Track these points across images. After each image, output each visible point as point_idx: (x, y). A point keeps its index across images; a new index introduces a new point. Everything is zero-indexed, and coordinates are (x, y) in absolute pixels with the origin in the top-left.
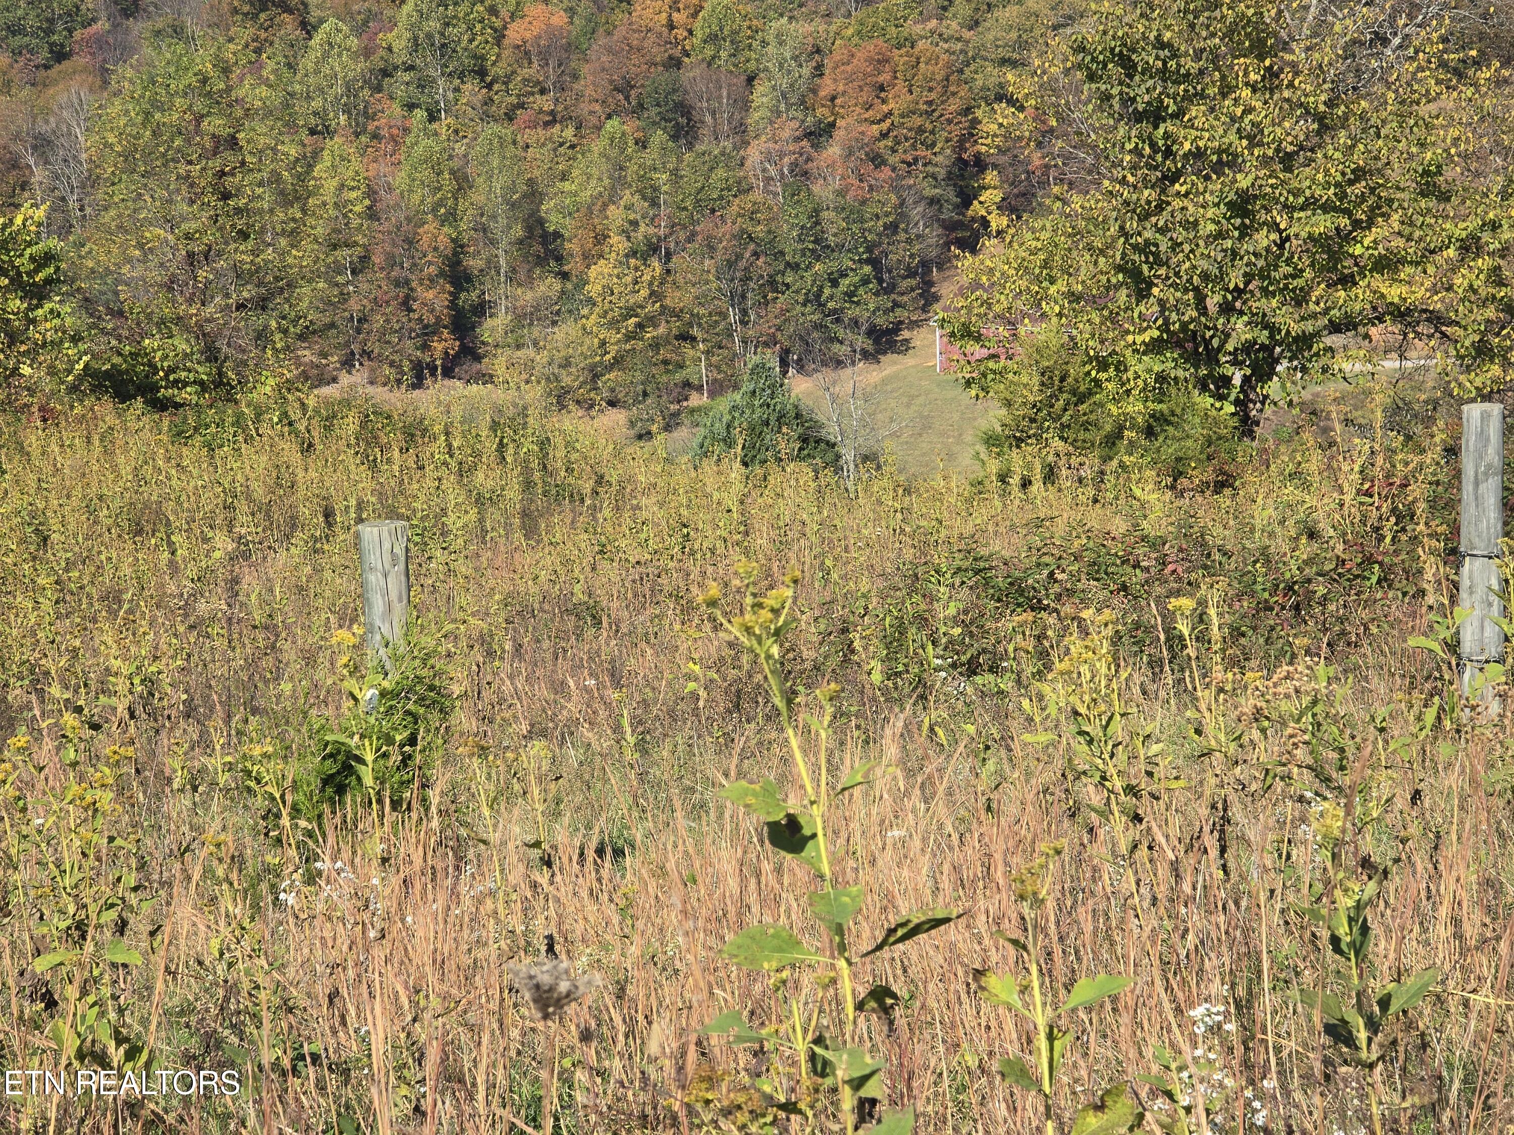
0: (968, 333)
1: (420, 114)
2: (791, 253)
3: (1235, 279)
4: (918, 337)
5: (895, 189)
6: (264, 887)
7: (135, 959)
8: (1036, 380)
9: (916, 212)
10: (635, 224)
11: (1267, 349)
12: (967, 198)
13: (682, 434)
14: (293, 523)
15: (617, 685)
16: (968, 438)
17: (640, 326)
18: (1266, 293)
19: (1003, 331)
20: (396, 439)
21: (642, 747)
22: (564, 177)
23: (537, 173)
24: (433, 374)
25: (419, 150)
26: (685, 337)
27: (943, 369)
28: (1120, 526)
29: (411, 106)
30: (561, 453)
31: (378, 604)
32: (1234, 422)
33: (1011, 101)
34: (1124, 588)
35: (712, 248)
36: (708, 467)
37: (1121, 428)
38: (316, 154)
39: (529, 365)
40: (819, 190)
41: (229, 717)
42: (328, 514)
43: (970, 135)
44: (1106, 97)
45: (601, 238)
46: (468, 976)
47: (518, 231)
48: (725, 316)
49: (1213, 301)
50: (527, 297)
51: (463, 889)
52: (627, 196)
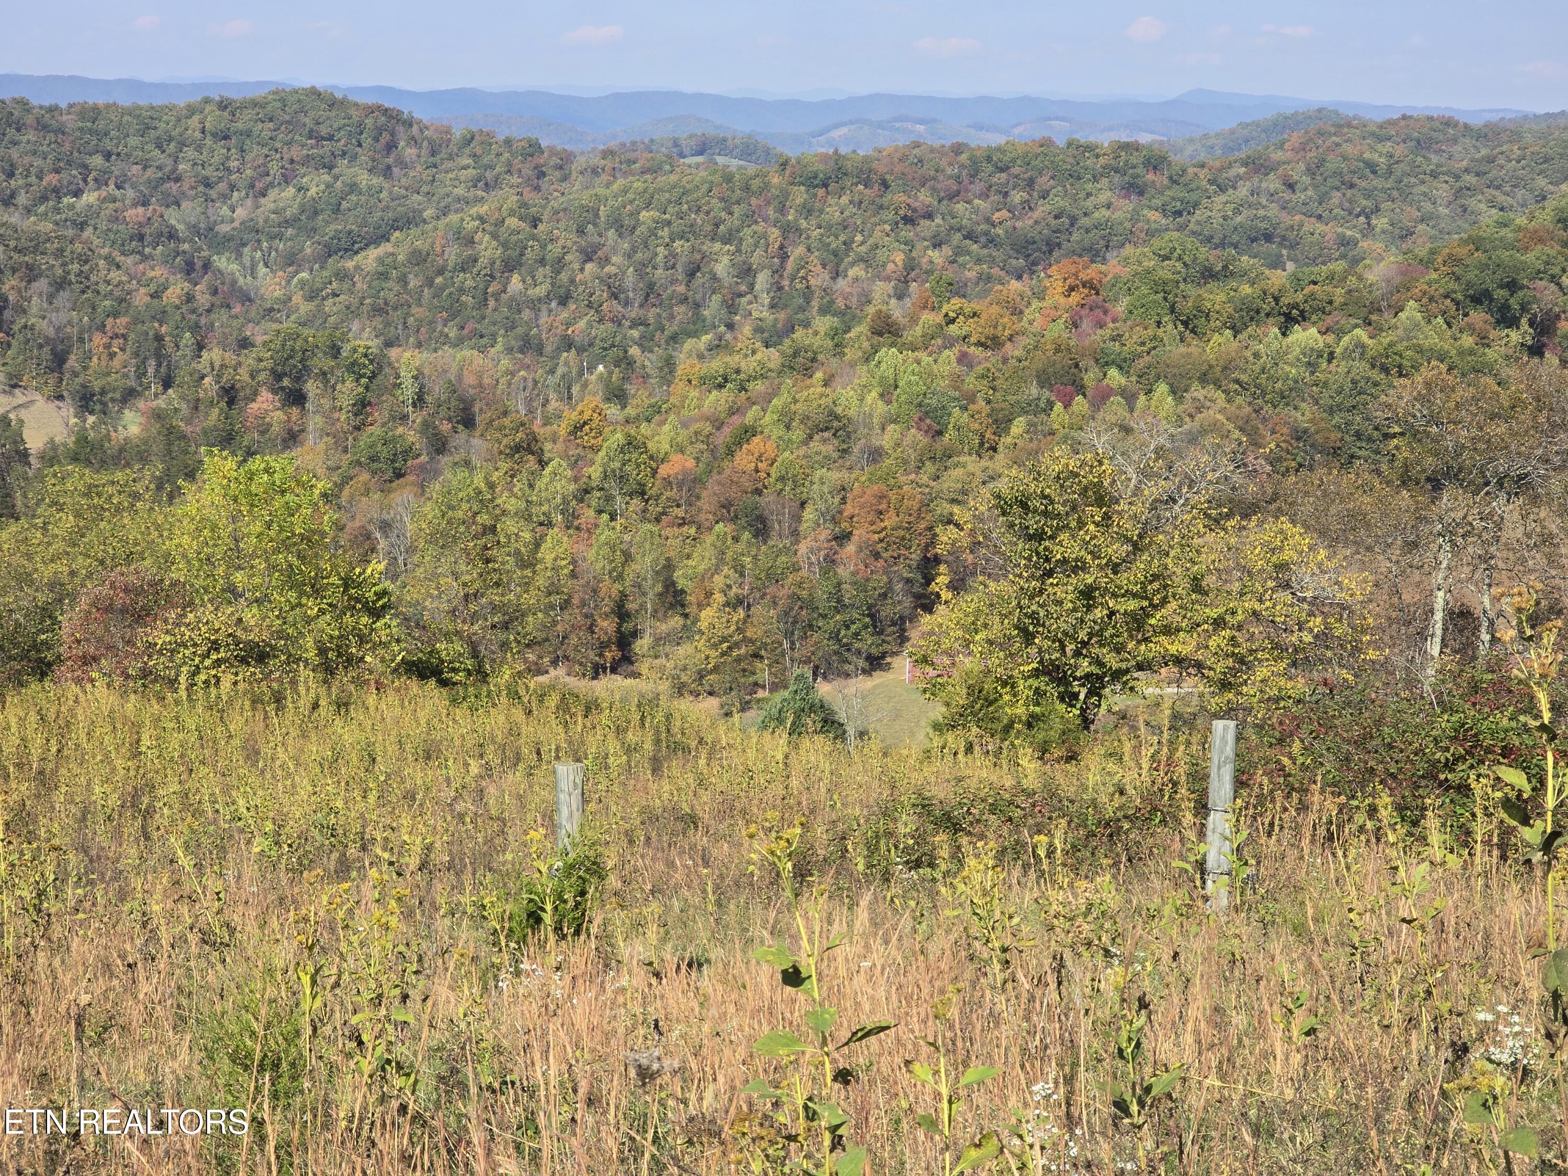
0: (925, 660)
1: (605, 517)
2: (823, 606)
3: (1082, 635)
4: (896, 662)
5: (886, 572)
6: (490, 975)
7: (411, 1019)
8: (965, 691)
9: (898, 587)
10: (730, 587)
11: (1100, 678)
12: (929, 580)
13: (751, 714)
14: (518, 758)
15: (706, 864)
16: (923, 723)
17: (729, 648)
18: (1102, 645)
19: (947, 661)
20: (579, 711)
21: (719, 904)
22: (688, 557)
23: (672, 554)
24: (604, 672)
25: (603, 537)
26: (756, 656)
27: (911, 682)
28: (1009, 782)
29: (600, 512)
30: (678, 723)
31: (565, 812)
32: (1078, 722)
33: (957, 525)
34: (1010, 819)
35: (775, 603)
36: (767, 735)
37: (1013, 722)
38: (543, 537)
39: (662, 669)
40: (843, 572)
41: (474, 874)
42: (539, 753)
43: (932, 543)
44: (1012, 525)
45: (709, 594)
46: (608, 1036)
47: (659, 588)
48: (781, 645)
49: (1070, 648)
50: (663, 628)
51: (608, 985)
52: (726, 570)
